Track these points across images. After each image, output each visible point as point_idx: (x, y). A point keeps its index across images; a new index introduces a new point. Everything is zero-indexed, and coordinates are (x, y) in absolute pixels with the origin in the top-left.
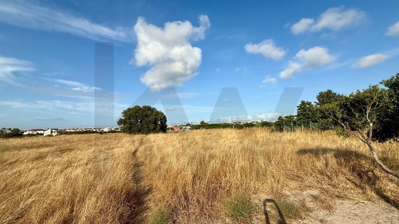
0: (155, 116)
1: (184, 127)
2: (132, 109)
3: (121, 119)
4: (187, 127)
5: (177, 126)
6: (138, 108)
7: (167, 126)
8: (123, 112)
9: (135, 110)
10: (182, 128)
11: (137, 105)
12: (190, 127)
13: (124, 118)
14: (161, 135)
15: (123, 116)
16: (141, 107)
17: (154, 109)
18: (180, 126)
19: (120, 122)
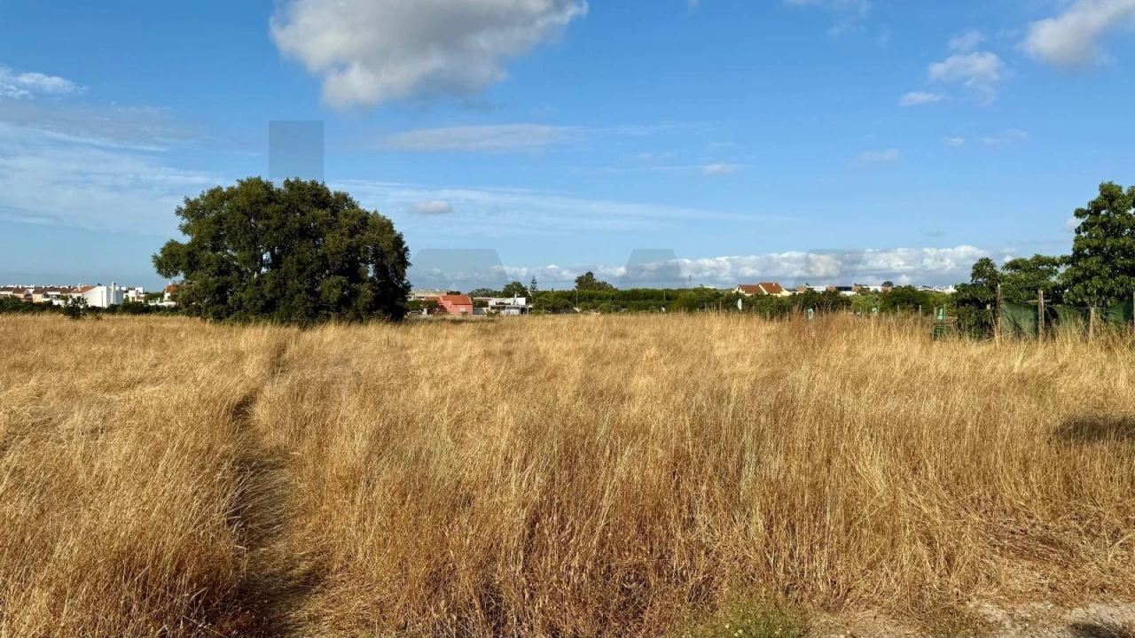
0: (351, 236)
1: (493, 302)
2: (232, 193)
3: (172, 245)
4: (507, 301)
5: (458, 293)
6: (260, 190)
7: (407, 288)
8: (184, 206)
9: (241, 201)
10: (486, 304)
11: (255, 176)
12: (522, 301)
13: (185, 240)
14: (377, 334)
15: (186, 230)
16: (278, 184)
17: (343, 199)
18: (472, 295)
19: (169, 260)
